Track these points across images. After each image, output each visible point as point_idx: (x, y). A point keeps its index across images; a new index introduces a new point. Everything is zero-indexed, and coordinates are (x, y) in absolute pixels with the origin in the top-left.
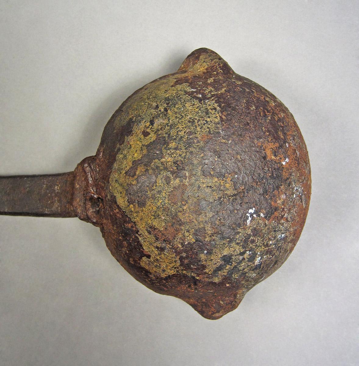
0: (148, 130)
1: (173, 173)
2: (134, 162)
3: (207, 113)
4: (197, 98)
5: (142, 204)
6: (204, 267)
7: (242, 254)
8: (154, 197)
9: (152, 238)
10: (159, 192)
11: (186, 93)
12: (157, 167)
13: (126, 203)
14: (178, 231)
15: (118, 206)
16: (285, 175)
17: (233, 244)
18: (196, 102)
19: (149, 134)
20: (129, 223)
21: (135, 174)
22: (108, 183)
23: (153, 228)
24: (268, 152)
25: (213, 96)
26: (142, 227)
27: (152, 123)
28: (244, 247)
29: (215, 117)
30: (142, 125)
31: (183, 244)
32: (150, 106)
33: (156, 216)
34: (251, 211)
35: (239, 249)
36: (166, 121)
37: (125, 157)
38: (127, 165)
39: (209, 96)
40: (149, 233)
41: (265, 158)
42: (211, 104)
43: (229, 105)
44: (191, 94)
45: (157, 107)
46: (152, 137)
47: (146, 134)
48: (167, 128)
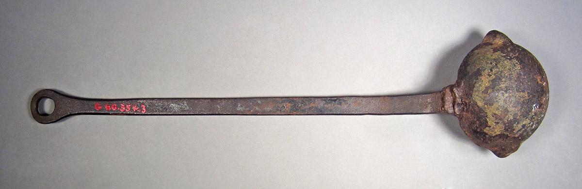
0: (490, 74)
1: (505, 91)
2: (486, 87)
3: (515, 66)
4: (508, 59)
5: (491, 105)
6: (514, 130)
7: (530, 123)
8: (497, 101)
9: (494, 119)
10: (500, 99)
11: (502, 56)
12: (498, 89)
13: (483, 104)
14: (507, 115)
15: (478, 106)
16: (545, 89)
17: (527, 119)
18: (508, 60)
19: (491, 75)
20: (482, 113)
21: (488, 92)
22: (472, 96)
23: (495, 114)
24: (539, 80)
25: (514, 57)
26: (490, 114)
27: (491, 70)
28: (531, 121)
29: (518, 67)
30: (486, 71)
31: (508, 120)
32: (487, 63)
33: (498, 109)
34: (534, 105)
35: (529, 121)
36: (498, 70)
37: (480, 85)
38: (483, 88)
39: (512, 57)
40: (493, 116)
41: (538, 83)
42: (515, 61)
43: (522, 61)
44: (505, 57)
45: (491, 63)
46: (493, 77)
47: (490, 76)
48: (499, 73)
